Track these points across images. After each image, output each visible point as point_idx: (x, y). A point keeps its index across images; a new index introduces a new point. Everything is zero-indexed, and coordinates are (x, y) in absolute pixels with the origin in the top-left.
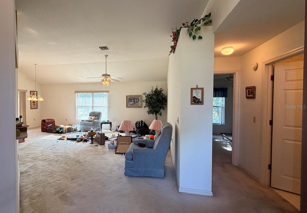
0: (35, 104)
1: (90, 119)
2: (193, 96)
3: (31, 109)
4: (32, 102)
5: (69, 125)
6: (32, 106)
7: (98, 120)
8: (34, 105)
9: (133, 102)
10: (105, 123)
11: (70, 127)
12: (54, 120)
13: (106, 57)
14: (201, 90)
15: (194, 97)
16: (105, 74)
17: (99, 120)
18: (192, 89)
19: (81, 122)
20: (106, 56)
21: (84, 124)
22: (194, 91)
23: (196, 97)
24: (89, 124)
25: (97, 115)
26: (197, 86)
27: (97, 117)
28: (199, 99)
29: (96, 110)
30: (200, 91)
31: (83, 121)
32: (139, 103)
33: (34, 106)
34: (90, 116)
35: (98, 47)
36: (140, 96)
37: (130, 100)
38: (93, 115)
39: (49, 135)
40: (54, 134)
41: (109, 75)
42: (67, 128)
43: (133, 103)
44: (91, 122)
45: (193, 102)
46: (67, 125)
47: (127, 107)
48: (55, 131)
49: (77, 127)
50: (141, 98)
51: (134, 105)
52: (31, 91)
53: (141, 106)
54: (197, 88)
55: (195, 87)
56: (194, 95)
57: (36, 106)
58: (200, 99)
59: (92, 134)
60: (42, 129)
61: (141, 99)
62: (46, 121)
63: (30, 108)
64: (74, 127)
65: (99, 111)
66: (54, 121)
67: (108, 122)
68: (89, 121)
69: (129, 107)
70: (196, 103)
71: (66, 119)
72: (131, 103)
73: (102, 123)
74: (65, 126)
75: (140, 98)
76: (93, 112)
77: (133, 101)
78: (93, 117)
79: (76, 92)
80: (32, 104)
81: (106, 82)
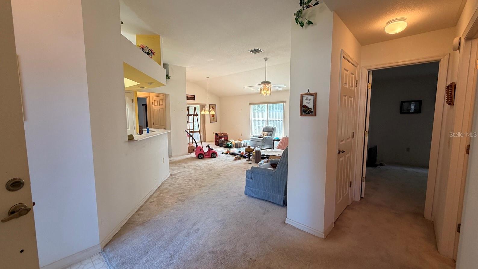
0: (214, 117)
1: (261, 135)
2: (303, 105)
3: (210, 122)
4: (211, 116)
5: (239, 140)
6: (212, 119)
7: (270, 136)
10: (278, 140)
11: (239, 142)
12: (228, 134)
13: (266, 61)
14: (313, 96)
15: (305, 106)
16: (265, 81)
18: (302, 96)
19: (252, 137)
20: (266, 59)
21: (254, 140)
22: (305, 98)
23: (307, 105)
24: (259, 141)
25: (270, 130)
26: (309, 90)
27: (270, 133)
28: (310, 108)
29: (271, 125)
30: (312, 98)
31: (254, 136)
33: (213, 120)
34: (263, 131)
35: (249, 51)
38: (267, 131)
39: (220, 148)
40: (224, 148)
41: (269, 83)
42: (236, 143)
44: (261, 138)
45: (303, 113)
46: (237, 140)
48: (225, 146)
49: (246, 143)
52: (210, 105)
54: (309, 94)
55: (306, 93)
56: (305, 103)
57: (215, 119)
58: (312, 109)
59: (250, 151)
60: (215, 142)
62: (218, 134)
64: (243, 143)
65: (273, 126)
66: (227, 136)
68: (260, 137)
70: (306, 114)
71: (241, 134)
73: (274, 141)
74: (235, 141)
76: (267, 128)
78: (266, 133)
79: (250, 104)
80: (212, 117)
81: (265, 91)
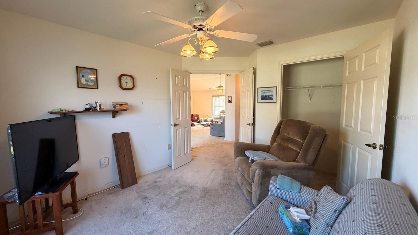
16: (220, 85)
21: (215, 117)
41: (222, 86)
44: (219, 116)
48: (198, 121)
49: (211, 119)
66: (199, 116)
71: (207, 115)
74: (204, 118)
79: (213, 96)
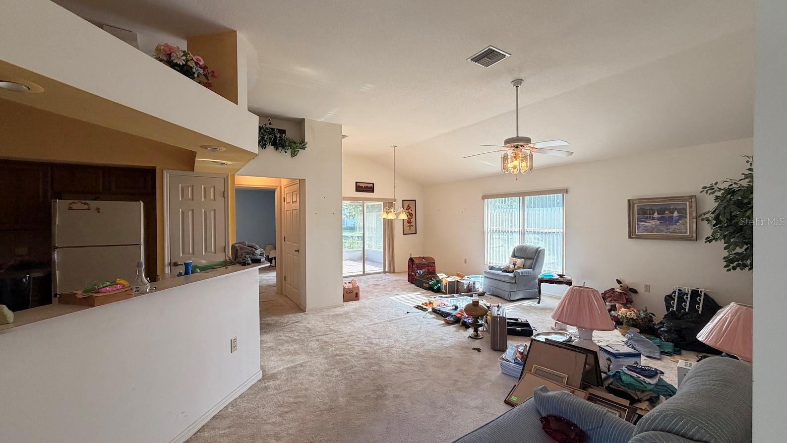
0: (412, 224)
1: (509, 266)
3: (404, 234)
5: (458, 275)
6: (407, 228)
7: (531, 270)
8: (410, 226)
9: (659, 219)
10: (551, 281)
11: (458, 279)
12: (434, 260)
13: (517, 87)
16: (515, 136)
17: (533, 269)
19: (488, 270)
20: (517, 83)
24: (503, 279)
25: (529, 256)
27: (529, 262)
29: (532, 242)
31: (492, 268)
32: (685, 224)
33: (410, 229)
34: (514, 256)
35: (469, 60)
36: (691, 197)
37: (645, 213)
38: (522, 256)
39: (415, 291)
40: (424, 291)
41: (528, 140)
42: (449, 282)
43: (658, 223)
46: (454, 275)
47: (630, 237)
48: (427, 286)
50: (694, 205)
51: (662, 231)
52: (403, 201)
53: (694, 235)
57: (413, 228)
59: (474, 313)
60: (409, 275)
61: (694, 208)
62: (415, 260)
63: (402, 233)
64: (466, 282)
65: (538, 246)
67: (561, 279)
68: (505, 271)
69: (639, 237)
72: (649, 224)
73: (542, 281)
74: (449, 276)
75: (691, 207)
76: (522, 248)
77: (656, 215)
78: (519, 261)
79: (484, 197)
80: (406, 225)
81: (516, 163)
